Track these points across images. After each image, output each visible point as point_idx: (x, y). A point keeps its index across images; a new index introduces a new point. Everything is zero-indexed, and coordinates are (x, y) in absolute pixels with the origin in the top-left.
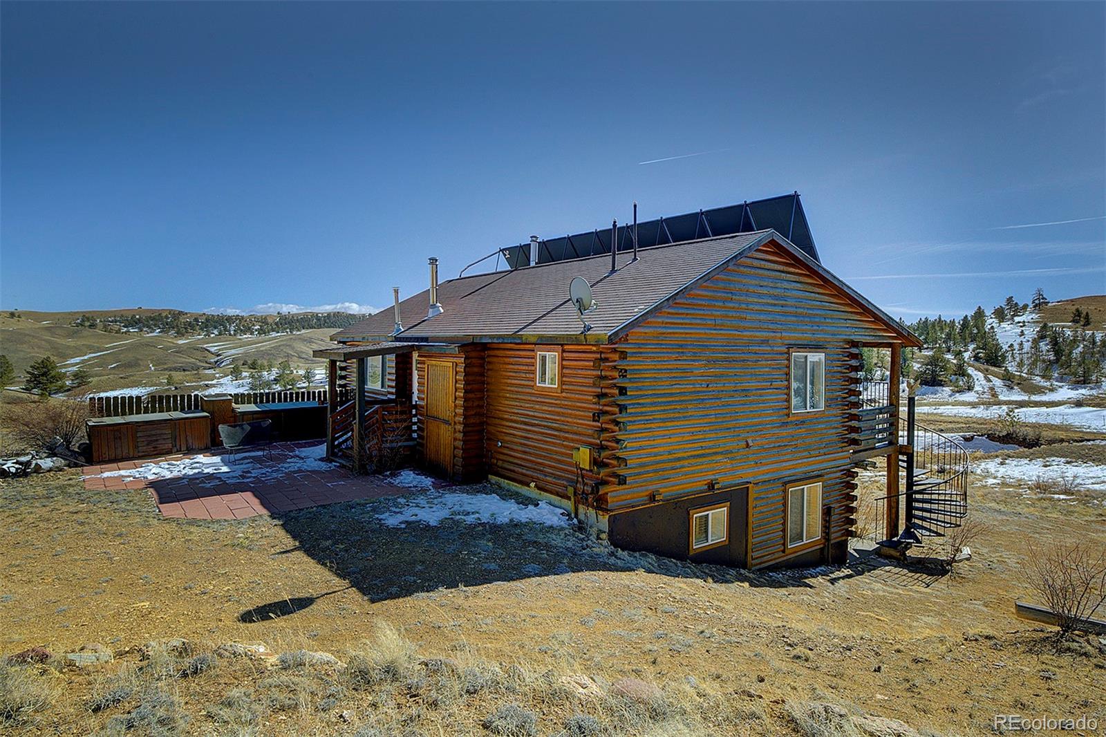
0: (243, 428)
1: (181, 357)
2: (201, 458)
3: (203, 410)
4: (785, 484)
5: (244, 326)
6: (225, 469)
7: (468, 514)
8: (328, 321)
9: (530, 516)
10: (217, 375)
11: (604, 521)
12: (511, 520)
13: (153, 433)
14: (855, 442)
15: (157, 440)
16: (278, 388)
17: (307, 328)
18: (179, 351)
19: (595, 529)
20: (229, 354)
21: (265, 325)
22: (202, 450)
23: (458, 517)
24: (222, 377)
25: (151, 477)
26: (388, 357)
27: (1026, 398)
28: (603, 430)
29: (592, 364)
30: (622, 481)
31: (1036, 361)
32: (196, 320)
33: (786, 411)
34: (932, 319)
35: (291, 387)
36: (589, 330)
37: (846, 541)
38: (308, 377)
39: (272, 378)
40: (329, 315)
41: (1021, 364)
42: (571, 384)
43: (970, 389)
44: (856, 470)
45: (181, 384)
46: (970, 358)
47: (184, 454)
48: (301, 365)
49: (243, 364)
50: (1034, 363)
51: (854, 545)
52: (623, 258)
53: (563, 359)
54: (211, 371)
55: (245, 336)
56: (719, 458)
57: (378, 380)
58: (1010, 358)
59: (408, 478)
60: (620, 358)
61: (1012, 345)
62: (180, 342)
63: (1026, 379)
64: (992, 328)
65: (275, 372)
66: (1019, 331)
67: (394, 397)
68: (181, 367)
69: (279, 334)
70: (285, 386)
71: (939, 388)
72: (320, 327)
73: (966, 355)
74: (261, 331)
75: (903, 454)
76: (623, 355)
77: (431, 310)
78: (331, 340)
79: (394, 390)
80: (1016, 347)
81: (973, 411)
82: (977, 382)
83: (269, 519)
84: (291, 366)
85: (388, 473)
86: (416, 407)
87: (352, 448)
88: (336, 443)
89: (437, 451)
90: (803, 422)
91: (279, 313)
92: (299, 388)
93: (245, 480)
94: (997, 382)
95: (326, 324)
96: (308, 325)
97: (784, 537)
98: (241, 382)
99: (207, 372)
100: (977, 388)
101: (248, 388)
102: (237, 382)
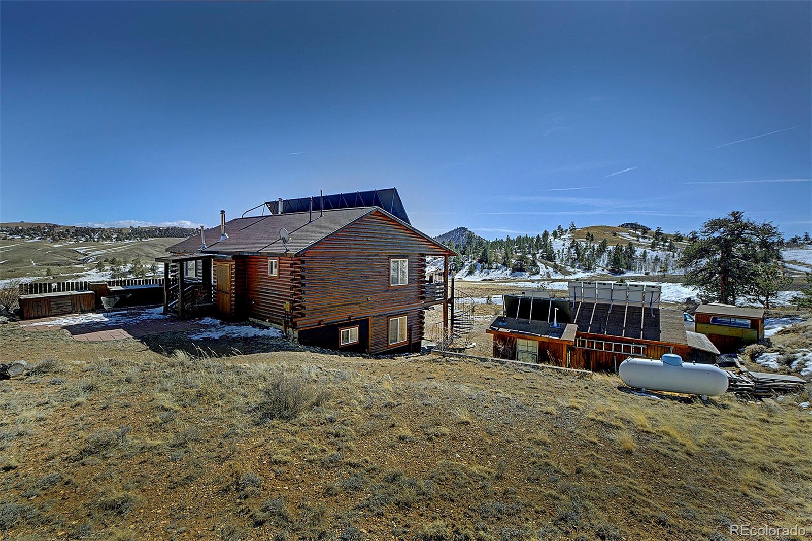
0: (115, 299)
1: (56, 256)
2: (90, 314)
3: (89, 290)
4: (388, 317)
5: (105, 234)
6: (106, 319)
7: (235, 334)
8: (167, 232)
9: (264, 333)
10: (86, 269)
11: (296, 334)
12: (255, 335)
13: (60, 302)
14: (423, 298)
15: (63, 306)
16: (131, 276)
17: (152, 237)
18: (55, 252)
19: (292, 337)
20: (94, 254)
21: (121, 235)
22: (90, 311)
23: (229, 335)
24: (89, 270)
25: (63, 325)
26: (198, 261)
27: (563, 277)
28: (295, 294)
29: (289, 265)
30: (303, 315)
31: (568, 259)
32: (68, 231)
33: (388, 285)
34: (523, 236)
35: (141, 276)
36: (288, 251)
37: (420, 342)
38: (153, 269)
39: (127, 270)
40: (168, 229)
41: (562, 260)
42: (283, 274)
43: (538, 273)
44: (425, 310)
45: (57, 275)
46: (539, 257)
47: (80, 314)
48: (148, 261)
49: (105, 261)
50: (568, 260)
51: (424, 344)
52: (315, 214)
53: (279, 263)
54: (81, 266)
55: (106, 242)
56: (353, 306)
57: (192, 272)
58: (558, 257)
59: (208, 320)
60: (301, 263)
61: (559, 250)
62: (55, 246)
63: (563, 268)
64: (550, 241)
65: (129, 267)
66: (563, 243)
67: (201, 281)
68: (57, 263)
69: (131, 241)
70: (136, 275)
71: (524, 273)
72: (161, 236)
73: (538, 255)
74: (118, 239)
75: (449, 303)
76: (303, 262)
77: (222, 237)
78: (166, 251)
79: (201, 278)
80: (561, 251)
81: (533, 284)
82: (541, 269)
83: (133, 339)
84: (141, 262)
85: (197, 319)
86: (214, 286)
87: (178, 308)
88: (169, 305)
89: (223, 307)
90: (397, 290)
91: (131, 227)
92: (146, 277)
93: (118, 324)
94: (551, 269)
95: (166, 235)
96: (153, 235)
97: (388, 340)
98: (104, 273)
99: (78, 266)
100: (541, 272)
101: (109, 277)
102: (101, 273)
